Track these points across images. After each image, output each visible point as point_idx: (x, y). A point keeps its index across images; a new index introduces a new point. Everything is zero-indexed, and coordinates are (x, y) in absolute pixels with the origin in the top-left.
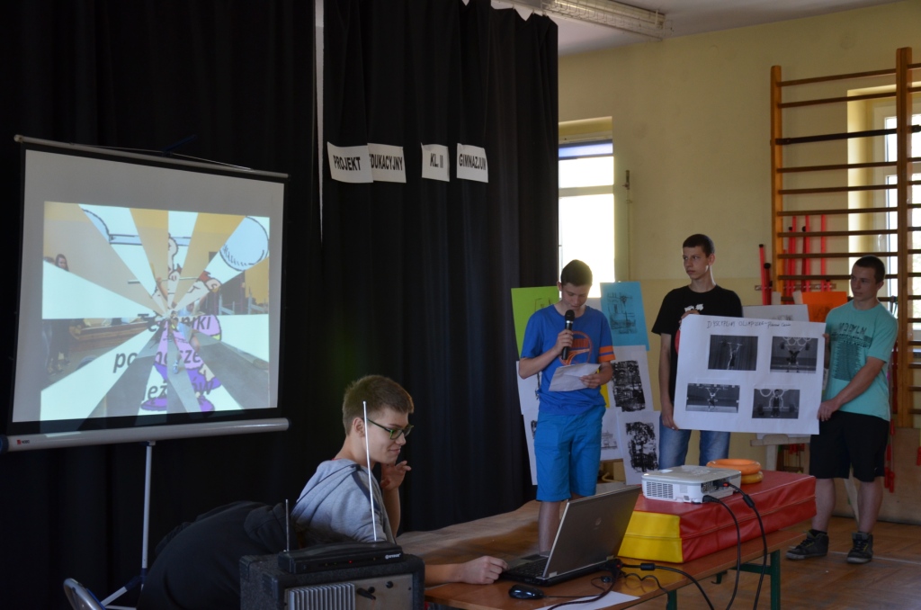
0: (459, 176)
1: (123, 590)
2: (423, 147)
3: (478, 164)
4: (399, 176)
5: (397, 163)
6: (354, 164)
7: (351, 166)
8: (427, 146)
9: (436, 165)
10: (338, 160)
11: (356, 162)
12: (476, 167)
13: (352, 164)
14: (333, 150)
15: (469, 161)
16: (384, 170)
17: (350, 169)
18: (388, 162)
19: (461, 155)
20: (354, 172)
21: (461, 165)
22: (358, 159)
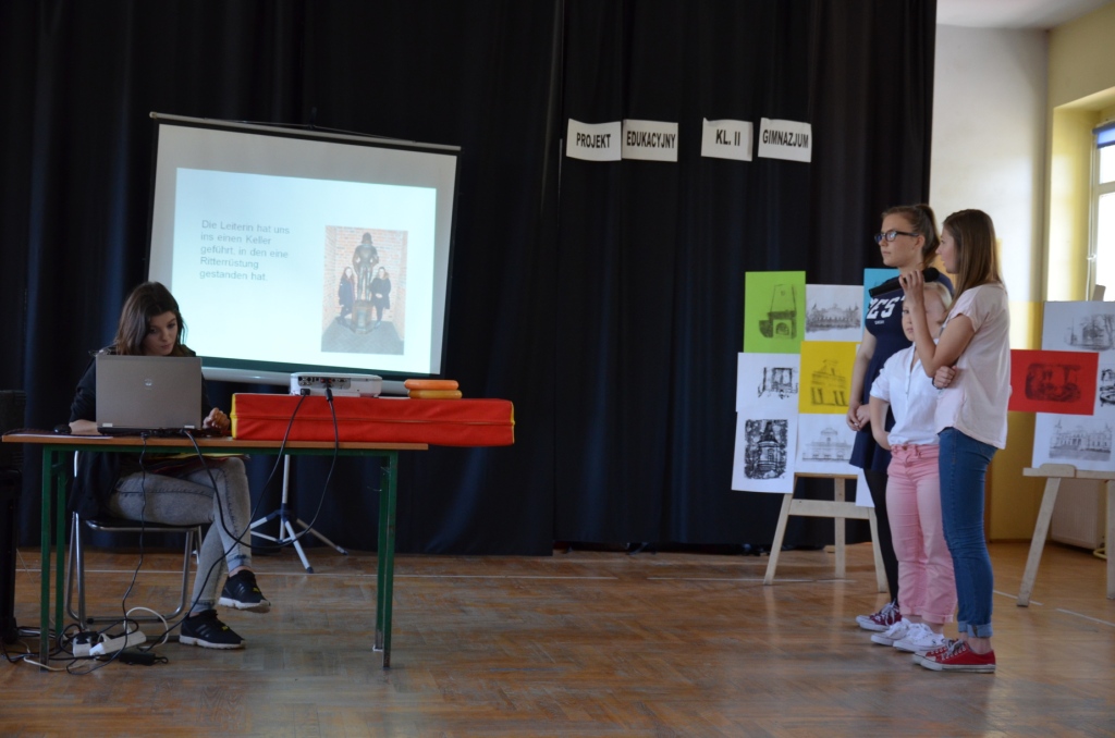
0: (761, 154)
1: (264, 520)
2: (705, 121)
3: (793, 140)
4: (670, 154)
5: (668, 141)
6: (603, 141)
7: (599, 144)
8: (714, 122)
9: (726, 143)
10: (582, 138)
11: (606, 139)
12: (790, 144)
13: (601, 141)
14: (575, 127)
15: (778, 138)
16: (649, 148)
17: (598, 147)
18: (655, 140)
19: (766, 131)
20: (602, 150)
21: (765, 142)
22: (608, 136)
